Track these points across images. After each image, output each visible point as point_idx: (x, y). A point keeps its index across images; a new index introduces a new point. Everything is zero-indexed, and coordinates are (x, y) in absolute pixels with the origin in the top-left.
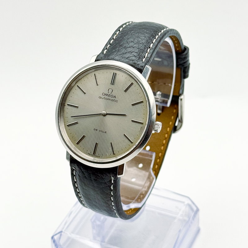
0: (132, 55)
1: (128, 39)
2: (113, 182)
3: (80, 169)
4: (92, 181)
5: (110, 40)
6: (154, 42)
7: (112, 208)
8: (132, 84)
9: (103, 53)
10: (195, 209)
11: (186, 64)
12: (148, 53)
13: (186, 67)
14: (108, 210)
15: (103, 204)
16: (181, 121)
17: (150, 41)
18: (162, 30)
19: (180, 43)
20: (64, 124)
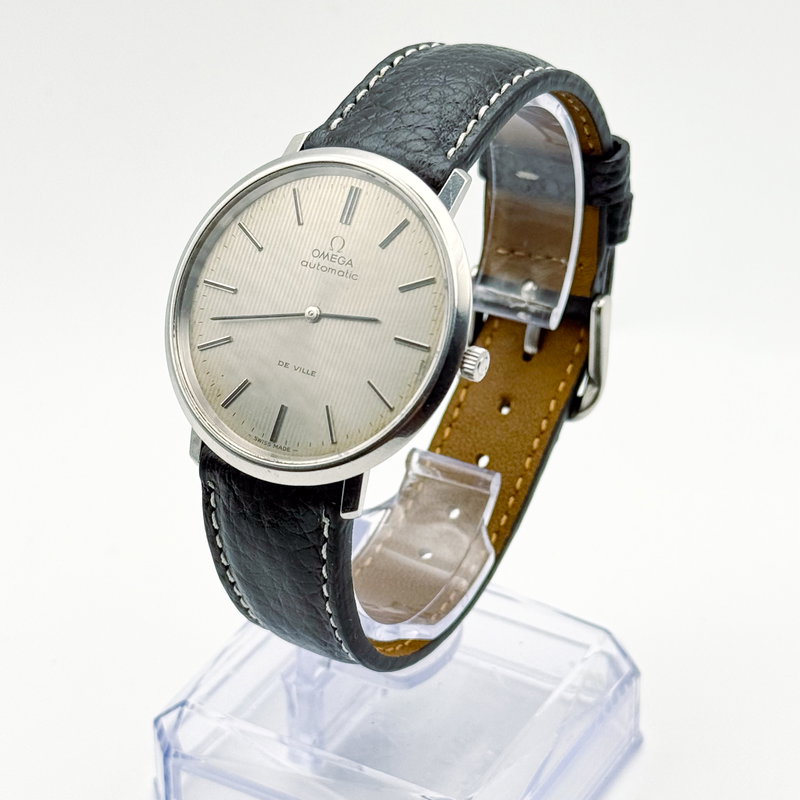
0: (417, 137)
1: (413, 88)
2: (326, 533)
3: (230, 487)
4: (263, 527)
5: (358, 88)
6: (493, 100)
7: (328, 623)
8: (405, 223)
9: (329, 127)
10: (626, 669)
11: (617, 194)
12: (468, 131)
13: (619, 205)
14: (317, 631)
15: (298, 607)
16: (596, 381)
17: (480, 99)
18: (528, 68)
19: (596, 126)
20: (191, 345)
